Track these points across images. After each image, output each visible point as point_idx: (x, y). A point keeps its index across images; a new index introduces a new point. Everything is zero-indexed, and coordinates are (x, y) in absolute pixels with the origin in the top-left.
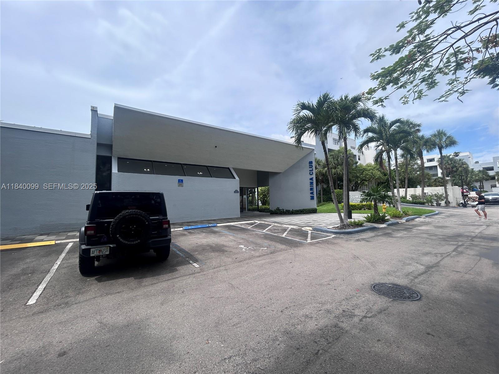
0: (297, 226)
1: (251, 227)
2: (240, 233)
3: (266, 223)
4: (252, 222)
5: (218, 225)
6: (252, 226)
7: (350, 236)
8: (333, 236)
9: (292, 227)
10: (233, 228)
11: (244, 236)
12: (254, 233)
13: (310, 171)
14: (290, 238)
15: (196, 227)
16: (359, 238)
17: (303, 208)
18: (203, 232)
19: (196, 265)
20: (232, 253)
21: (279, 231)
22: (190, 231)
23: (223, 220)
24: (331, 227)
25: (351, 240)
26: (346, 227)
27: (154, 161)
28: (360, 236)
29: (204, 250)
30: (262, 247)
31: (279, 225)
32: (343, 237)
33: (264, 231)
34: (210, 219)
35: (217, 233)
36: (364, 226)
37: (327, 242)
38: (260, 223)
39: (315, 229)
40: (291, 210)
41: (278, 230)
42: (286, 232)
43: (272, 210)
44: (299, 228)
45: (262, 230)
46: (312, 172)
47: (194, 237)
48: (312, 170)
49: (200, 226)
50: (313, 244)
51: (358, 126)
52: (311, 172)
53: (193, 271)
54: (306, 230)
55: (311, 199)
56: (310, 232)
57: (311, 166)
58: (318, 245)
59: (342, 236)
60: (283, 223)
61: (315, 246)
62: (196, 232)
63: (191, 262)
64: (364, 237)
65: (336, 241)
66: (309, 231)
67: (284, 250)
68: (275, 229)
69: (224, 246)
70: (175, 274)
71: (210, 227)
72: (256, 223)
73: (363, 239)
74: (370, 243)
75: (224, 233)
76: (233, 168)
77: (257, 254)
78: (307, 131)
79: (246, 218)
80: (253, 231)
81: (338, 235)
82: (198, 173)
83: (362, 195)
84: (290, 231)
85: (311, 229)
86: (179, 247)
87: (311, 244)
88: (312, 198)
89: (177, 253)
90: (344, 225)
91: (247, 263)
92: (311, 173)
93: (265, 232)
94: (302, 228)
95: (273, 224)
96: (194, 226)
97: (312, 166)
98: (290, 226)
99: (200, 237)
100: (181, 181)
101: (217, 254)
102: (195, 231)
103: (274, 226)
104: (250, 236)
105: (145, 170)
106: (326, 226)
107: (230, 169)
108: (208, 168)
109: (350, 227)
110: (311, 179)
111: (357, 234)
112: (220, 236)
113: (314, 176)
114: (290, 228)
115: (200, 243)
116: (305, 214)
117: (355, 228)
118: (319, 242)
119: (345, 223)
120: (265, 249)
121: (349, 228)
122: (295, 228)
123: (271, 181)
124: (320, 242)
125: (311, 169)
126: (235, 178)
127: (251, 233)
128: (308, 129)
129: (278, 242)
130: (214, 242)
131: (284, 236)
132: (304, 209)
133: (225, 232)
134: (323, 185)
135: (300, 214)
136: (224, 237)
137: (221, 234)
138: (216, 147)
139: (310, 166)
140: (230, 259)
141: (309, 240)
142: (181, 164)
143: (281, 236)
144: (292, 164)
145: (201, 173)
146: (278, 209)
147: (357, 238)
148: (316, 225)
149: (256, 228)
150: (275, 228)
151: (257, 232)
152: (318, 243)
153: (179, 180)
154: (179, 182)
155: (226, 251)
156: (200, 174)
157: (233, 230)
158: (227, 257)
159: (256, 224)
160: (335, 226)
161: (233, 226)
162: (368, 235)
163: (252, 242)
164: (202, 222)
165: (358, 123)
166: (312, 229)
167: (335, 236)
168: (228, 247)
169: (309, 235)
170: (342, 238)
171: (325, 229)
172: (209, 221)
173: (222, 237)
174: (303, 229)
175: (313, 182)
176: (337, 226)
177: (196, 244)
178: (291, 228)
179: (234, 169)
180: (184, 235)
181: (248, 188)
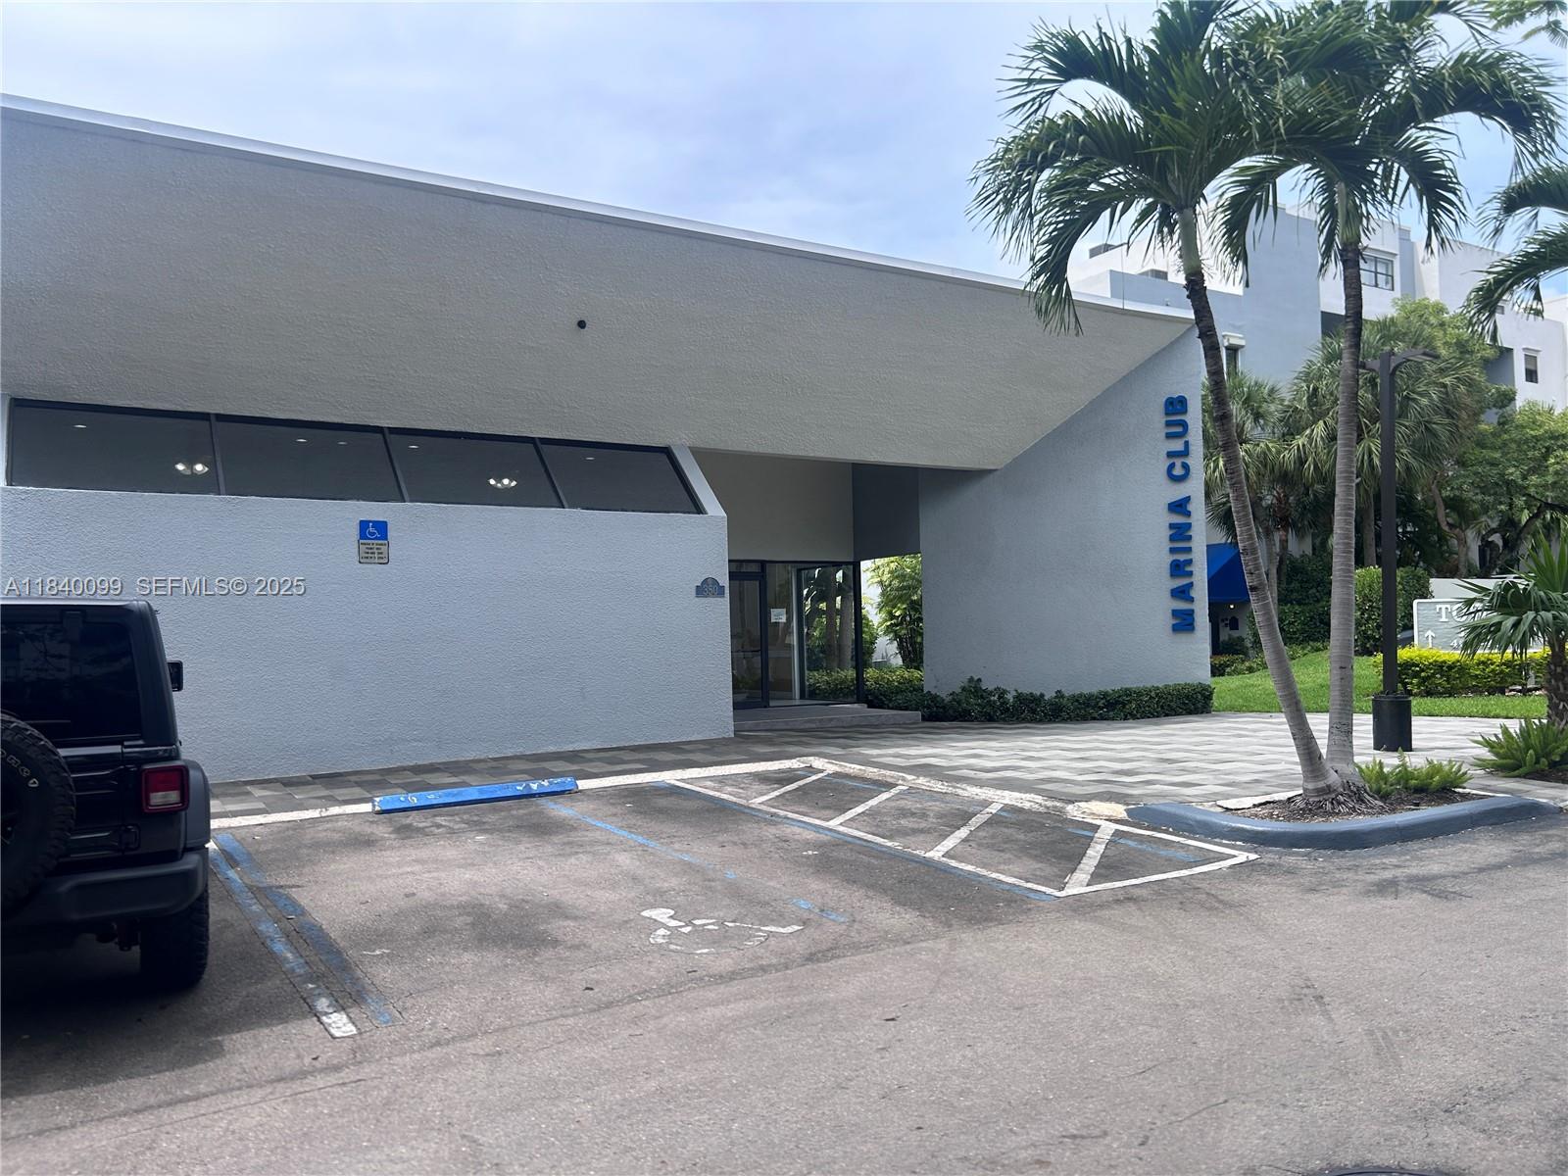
0: (1038, 792)
1: (777, 793)
2: (689, 830)
3: (872, 772)
4: (794, 764)
5: (583, 784)
6: (783, 790)
7: (1348, 858)
8: (1242, 857)
9: (1010, 798)
10: (662, 802)
11: (701, 850)
12: (771, 832)
13: (1170, 455)
14: (970, 868)
15: (448, 795)
16: (1398, 872)
17: (1127, 686)
18: (480, 827)
19: (340, 1024)
20: (581, 954)
21: (923, 825)
22: (408, 821)
23: (627, 756)
24: (1247, 802)
25: (1337, 884)
26: (1335, 802)
27: (220, 417)
28: (1414, 858)
29: (429, 932)
30: (773, 922)
31: (938, 786)
32: (1303, 863)
33: (833, 824)
34: (552, 749)
35: (556, 833)
36: (1465, 797)
37: (1184, 896)
38: (836, 775)
39: (1143, 815)
40: (1049, 695)
41: (924, 815)
42: (963, 833)
43: (936, 696)
44: (1049, 803)
45: (827, 813)
46: (1186, 467)
47: (414, 854)
48: (1185, 453)
49: (472, 794)
50: (1091, 905)
51: (1448, 164)
52: (1178, 462)
53: (307, 1060)
54: (1089, 820)
55: (1176, 629)
56: (1107, 830)
57: (1177, 427)
58: (1117, 912)
59: (1295, 858)
60: (971, 774)
61: (1095, 920)
62: (439, 826)
63: (323, 1004)
64: (1435, 868)
65: (1236, 892)
66: (1104, 824)
67: (901, 940)
68: (904, 813)
69: (557, 910)
70: (202, 1076)
71: (533, 795)
72: (811, 770)
73: (1421, 883)
74: (1453, 904)
75: (597, 835)
76: (689, 447)
77: (725, 964)
78: (1107, 213)
79: (769, 742)
80: (773, 820)
81: (1271, 856)
82: (492, 482)
83: (1469, 602)
84: (994, 821)
85: (1119, 810)
86: (303, 912)
87: (1080, 906)
88: (1184, 623)
89: (271, 953)
90: (1328, 789)
91: (635, 1021)
92: (1178, 471)
93: (841, 829)
94: (1070, 808)
95: (910, 777)
96: (441, 792)
97: (1184, 425)
98: (999, 792)
99: (451, 853)
100: (373, 532)
101: (493, 957)
102: (439, 820)
103: (912, 791)
104: (739, 852)
105: (180, 467)
106: (1213, 797)
107: (675, 451)
108: (545, 449)
109: (1361, 800)
110: (1180, 507)
111: (1397, 848)
112: (568, 849)
113: (1195, 488)
114: (994, 809)
115: (427, 894)
116: (1134, 717)
117: (1393, 811)
118: (1137, 892)
119: (1333, 779)
120: (789, 929)
121: (1354, 809)
122: (1027, 805)
123: (934, 521)
124: (1144, 892)
125: (1177, 445)
126: (698, 509)
127: (751, 831)
128: (1109, 200)
129: (885, 891)
130: (508, 891)
131: (936, 854)
132: (1127, 692)
133: (607, 826)
134: (1284, 543)
135: (1103, 718)
136: (584, 858)
137: (575, 837)
138: (582, 324)
139: (1168, 424)
140: (551, 993)
141: (1078, 884)
142: (379, 430)
143: (921, 853)
144: (1056, 418)
145: (506, 481)
146: (974, 688)
147: (1388, 875)
148: (1160, 789)
149: (801, 802)
150: (908, 804)
151: (789, 830)
152: (1128, 898)
153: (364, 525)
154: (363, 535)
155: (556, 943)
156: (507, 489)
157: (663, 812)
158: (543, 978)
159: (814, 778)
160: (1276, 797)
161: (673, 791)
162: (1465, 857)
163: (735, 891)
164: (498, 767)
165: (1444, 145)
166: (1124, 815)
167: (1253, 856)
168: (575, 918)
169: (1095, 853)
170: (1291, 872)
171: (1209, 811)
172: (538, 763)
173: (573, 860)
174: (1073, 811)
175: (1189, 526)
176: (1283, 796)
177: (407, 896)
178: (1006, 808)
179: (702, 456)
180: (366, 843)
181: (802, 567)
